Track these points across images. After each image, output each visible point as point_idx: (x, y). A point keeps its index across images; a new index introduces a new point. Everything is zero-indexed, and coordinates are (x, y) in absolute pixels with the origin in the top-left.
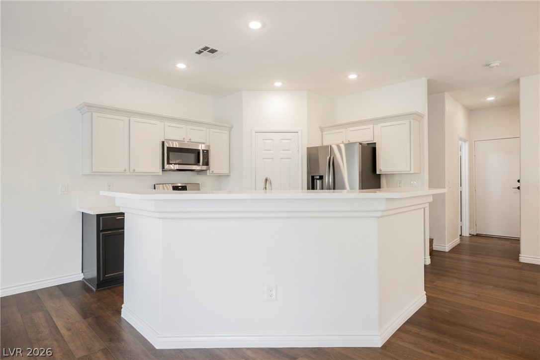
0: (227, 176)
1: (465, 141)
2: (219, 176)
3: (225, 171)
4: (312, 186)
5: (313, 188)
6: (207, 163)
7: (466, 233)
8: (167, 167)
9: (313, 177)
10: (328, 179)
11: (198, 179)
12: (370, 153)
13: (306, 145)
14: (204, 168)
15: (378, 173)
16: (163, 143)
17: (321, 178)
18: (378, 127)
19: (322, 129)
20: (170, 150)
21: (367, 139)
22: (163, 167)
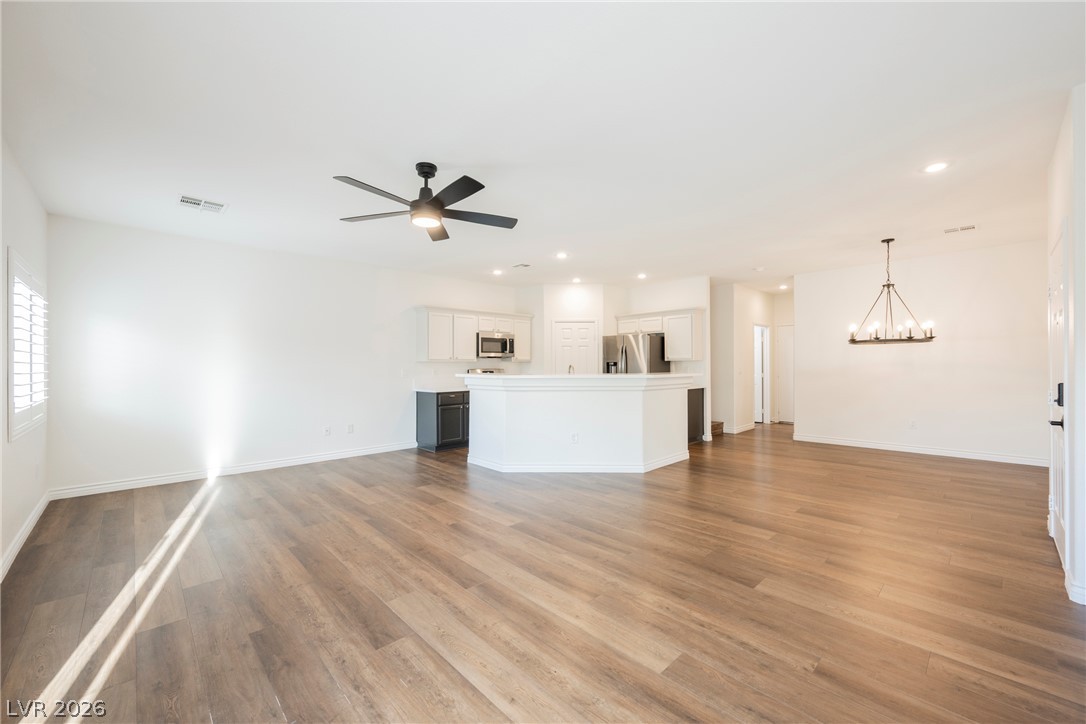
0: (529, 362)
1: (766, 327)
2: (521, 362)
3: (528, 358)
4: (608, 370)
5: (608, 372)
6: (512, 351)
7: (767, 421)
8: (481, 354)
9: (608, 363)
10: (621, 365)
11: (503, 364)
12: (659, 343)
13: (602, 334)
14: (511, 354)
15: (666, 360)
16: (478, 334)
17: (615, 364)
18: (666, 319)
19: (617, 319)
20: (484, 340)
21: (657, 329)
22: (478, 355)
